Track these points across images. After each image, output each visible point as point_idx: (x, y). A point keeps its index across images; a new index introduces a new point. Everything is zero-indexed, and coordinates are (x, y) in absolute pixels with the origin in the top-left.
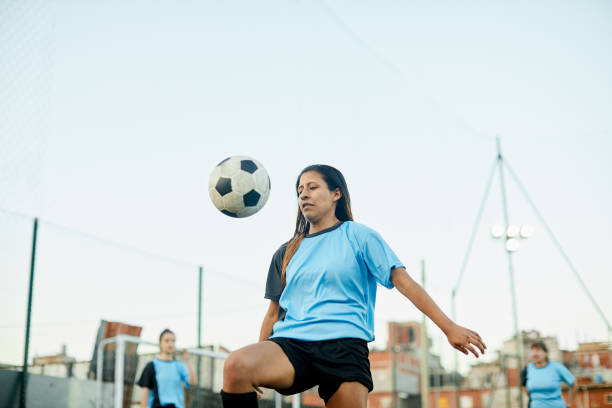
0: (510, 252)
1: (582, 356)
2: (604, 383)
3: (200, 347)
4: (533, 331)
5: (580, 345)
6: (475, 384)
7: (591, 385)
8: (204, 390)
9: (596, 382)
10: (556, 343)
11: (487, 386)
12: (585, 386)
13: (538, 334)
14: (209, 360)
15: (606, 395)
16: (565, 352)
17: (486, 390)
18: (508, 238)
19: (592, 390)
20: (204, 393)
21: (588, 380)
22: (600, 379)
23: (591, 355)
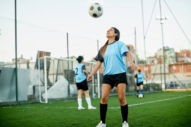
0: (162, 24)
1: (182, 54)
2: (188, 62)
3: (68, 58)
4: (166, 47)
5: (181, 51)
6: (149, 63)
7: (184, 63)
8: (70, 71)
9: (186, 62)
10: (174, 50)
11: (152, 64)
12: (182, 63)
13: (168, 48)
14: (71, 62)
15: (188, 66)
16: (176, 53)
17: (152, 65)
18: (161, 19)
19: (184, 64)
20: (70, 72)
21: (183, 61)
22: (187, 61)
23: (184, 54)
